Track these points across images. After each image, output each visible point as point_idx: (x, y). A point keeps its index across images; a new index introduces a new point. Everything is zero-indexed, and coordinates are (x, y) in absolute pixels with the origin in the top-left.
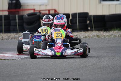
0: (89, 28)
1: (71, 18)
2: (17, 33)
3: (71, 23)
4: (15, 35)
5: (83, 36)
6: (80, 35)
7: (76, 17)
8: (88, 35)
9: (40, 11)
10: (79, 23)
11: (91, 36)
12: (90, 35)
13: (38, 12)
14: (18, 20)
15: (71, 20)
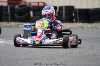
0: (74, 20)
1: (58, 10)
2: (8, 22)
3: (58, 15)
4: (6, 24)
5: (68, 27)
6: (65, 26)
7: (63, 10)
8: (73, 26)
9: (30, 3)
10: (65, 15)
11: (76, 27)
12: (74, 26)
13: (28, 4)
14: (10, 10)
15: (58, 12)
